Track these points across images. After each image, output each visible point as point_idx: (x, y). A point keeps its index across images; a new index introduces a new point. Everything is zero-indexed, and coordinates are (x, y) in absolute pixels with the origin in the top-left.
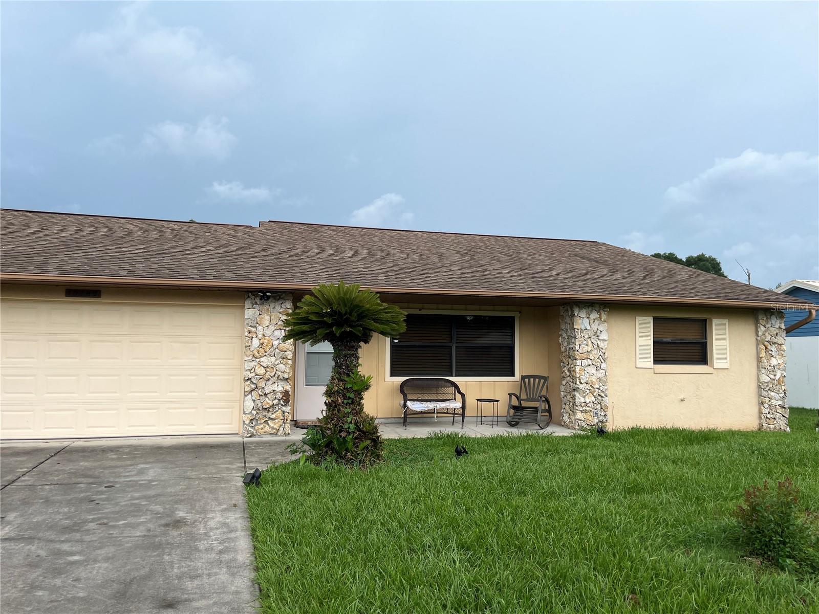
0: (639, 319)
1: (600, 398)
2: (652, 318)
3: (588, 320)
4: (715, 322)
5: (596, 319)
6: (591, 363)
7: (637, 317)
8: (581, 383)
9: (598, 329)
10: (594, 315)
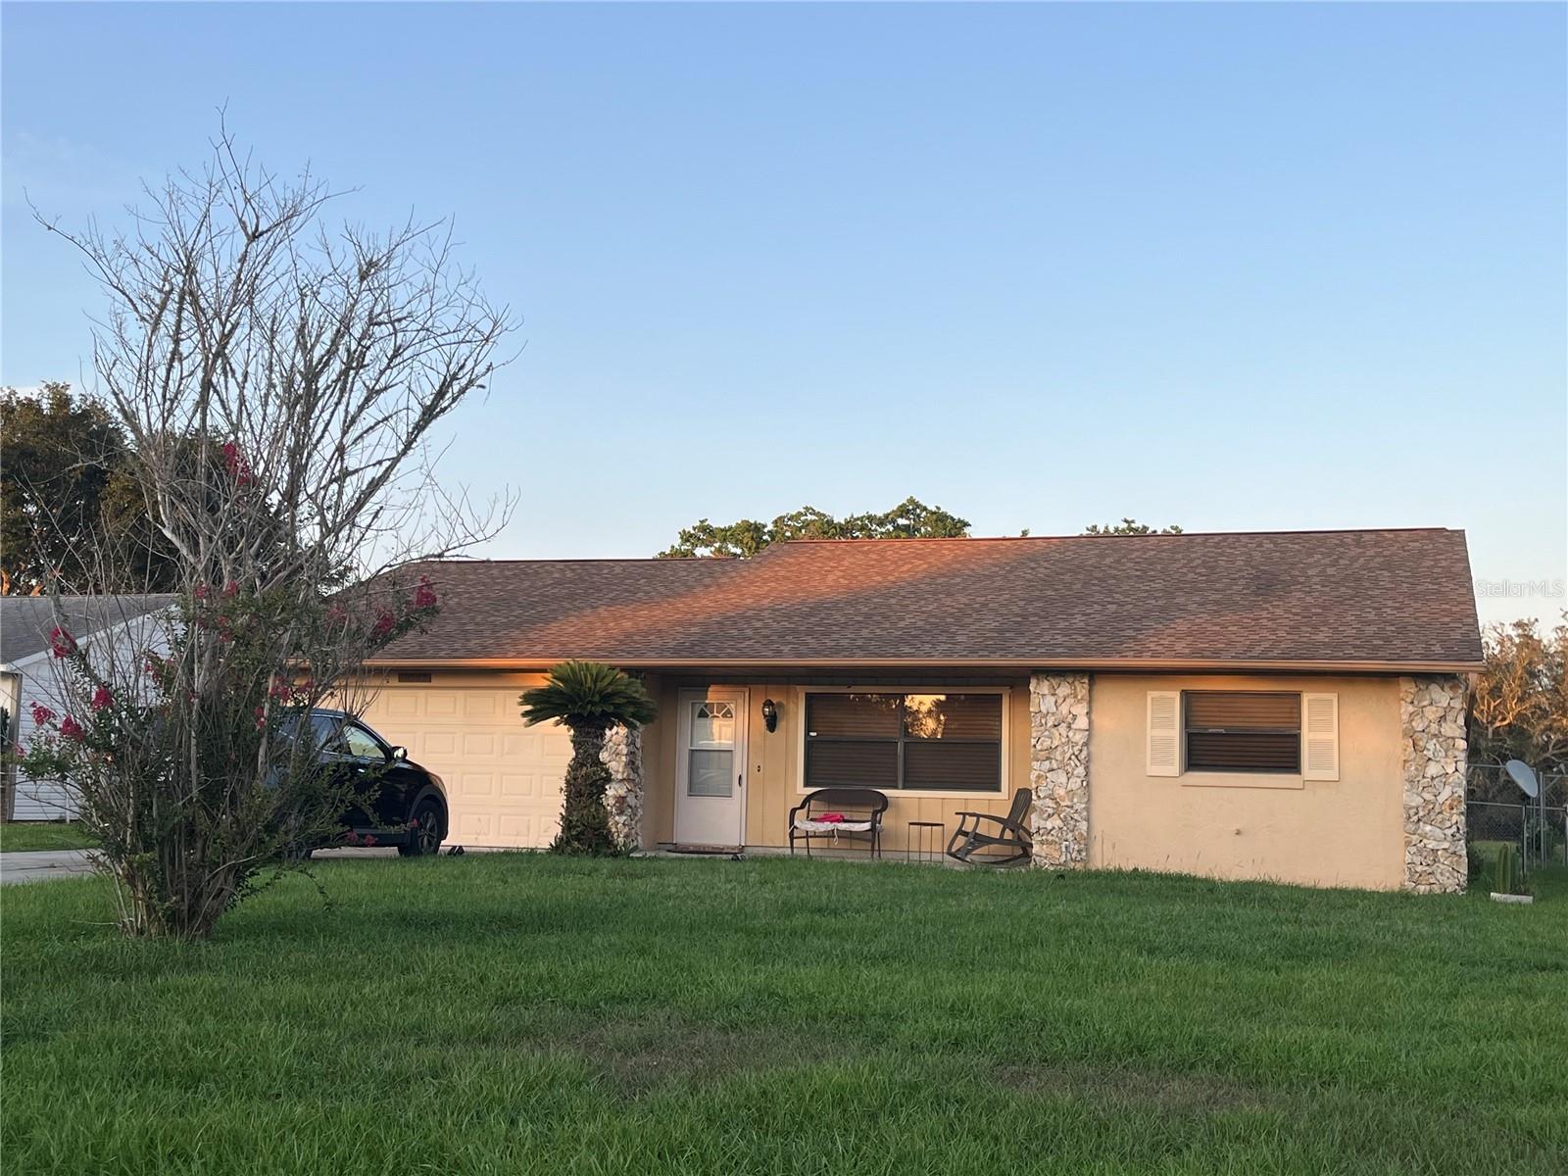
0: (1152, 694)
1: (1072, 822)
2: (1178, 693)
3: (1053, 699)
4: (1306, 698)
5: (1068, 696)
6: (1055, 767)
7: (1149, 692)
8: (1039, 797)
9: (1070, 712)
10: (1064, 690)
